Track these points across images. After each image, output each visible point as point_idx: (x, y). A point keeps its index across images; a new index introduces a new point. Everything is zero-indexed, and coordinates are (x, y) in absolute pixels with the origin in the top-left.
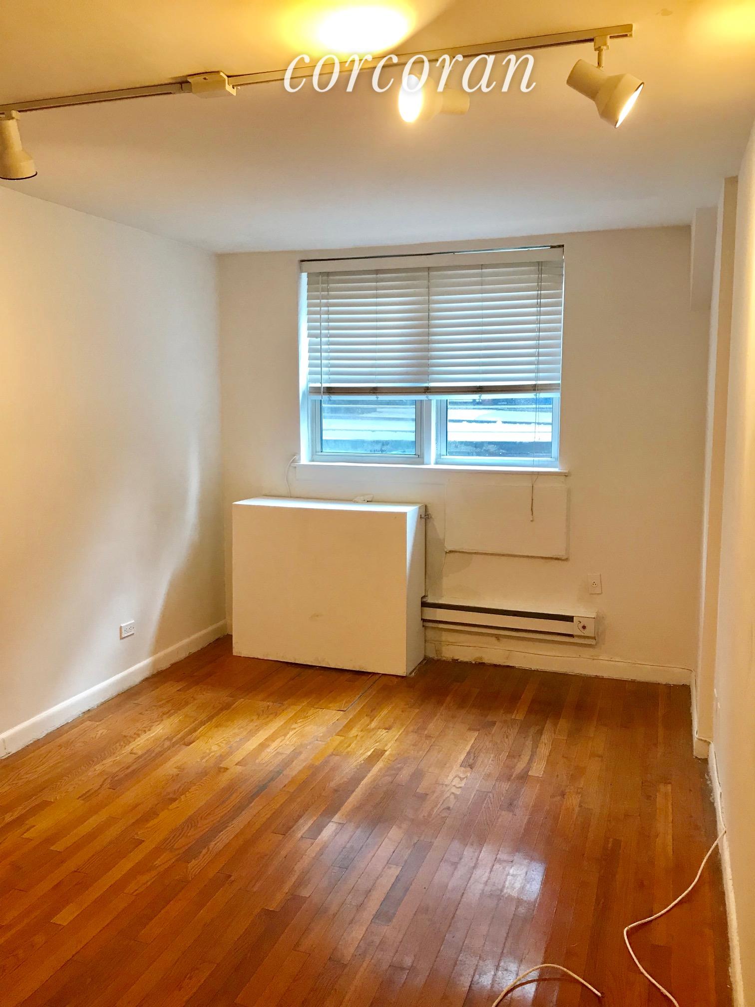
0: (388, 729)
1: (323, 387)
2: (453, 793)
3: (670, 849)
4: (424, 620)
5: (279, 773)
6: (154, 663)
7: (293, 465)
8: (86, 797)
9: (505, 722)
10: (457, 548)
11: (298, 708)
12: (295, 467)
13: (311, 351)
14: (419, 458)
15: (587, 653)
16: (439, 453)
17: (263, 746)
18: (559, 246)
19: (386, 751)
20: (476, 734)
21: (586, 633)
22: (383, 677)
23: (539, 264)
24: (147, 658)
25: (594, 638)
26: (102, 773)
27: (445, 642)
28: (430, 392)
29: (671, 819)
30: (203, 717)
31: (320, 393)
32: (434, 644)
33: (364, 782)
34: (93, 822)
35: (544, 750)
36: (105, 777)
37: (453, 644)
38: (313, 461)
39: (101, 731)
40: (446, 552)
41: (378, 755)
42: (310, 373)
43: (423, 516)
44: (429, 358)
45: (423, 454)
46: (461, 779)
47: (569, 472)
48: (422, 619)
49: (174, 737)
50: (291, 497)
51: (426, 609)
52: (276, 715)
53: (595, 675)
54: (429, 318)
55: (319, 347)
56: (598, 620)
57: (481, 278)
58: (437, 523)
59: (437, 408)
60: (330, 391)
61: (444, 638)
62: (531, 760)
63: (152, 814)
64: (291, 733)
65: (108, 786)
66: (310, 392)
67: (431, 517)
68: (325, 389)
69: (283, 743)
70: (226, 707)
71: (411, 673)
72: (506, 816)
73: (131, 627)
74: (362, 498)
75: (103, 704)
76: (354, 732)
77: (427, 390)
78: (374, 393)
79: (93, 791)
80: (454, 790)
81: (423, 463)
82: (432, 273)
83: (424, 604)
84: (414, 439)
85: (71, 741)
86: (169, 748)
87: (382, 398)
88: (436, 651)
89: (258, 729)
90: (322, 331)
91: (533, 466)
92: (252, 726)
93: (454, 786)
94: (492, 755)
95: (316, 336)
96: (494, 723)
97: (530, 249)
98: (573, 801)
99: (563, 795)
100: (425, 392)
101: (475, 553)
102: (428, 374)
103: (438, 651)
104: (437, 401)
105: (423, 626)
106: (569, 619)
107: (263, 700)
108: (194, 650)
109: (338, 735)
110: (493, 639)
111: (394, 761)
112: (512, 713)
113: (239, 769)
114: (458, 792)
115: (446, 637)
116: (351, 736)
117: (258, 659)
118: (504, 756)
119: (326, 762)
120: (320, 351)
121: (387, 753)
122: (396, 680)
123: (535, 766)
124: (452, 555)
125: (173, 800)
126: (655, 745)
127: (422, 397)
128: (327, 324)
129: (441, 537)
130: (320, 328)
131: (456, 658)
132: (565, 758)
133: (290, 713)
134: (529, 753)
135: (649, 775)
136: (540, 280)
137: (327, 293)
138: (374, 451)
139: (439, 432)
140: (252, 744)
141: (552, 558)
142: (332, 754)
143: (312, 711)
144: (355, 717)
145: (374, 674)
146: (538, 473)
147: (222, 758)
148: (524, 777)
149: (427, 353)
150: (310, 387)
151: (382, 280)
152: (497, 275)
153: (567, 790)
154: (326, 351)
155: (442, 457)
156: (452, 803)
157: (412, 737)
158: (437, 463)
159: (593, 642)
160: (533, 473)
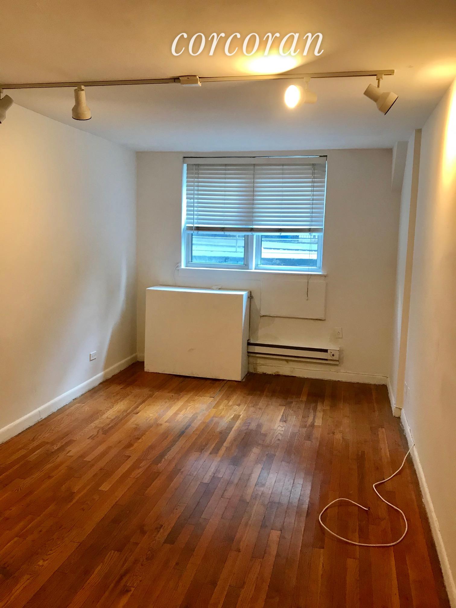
0: (239, 405)
1: (195, 227)
2: (279, 433)
3: (388, 455)
4: (248, 352)
5: (190, 425)
6: (105, 375)
7: (178, 268)
8: (92, 438)
9: (297, 402)
10: (267, 314)
11: (189, 396)
12: (178, 270)
13: (188, 206)
14: (246, 266)
15: (334, 369)
16: (257, 263)
17: (176, 414)
18: (324, 156)
19: (240, 415)
20: (284, 407)
21: (334, 358)
22: (228, 382)
23: (313, 165)
24: (101, 372)
25: (338, 361)
26: (96, 427)
27: (259, 364)
28: (253, 231)
29: (386, 442)
30: (140, 400)
31: (193, 229)
32: (253, 365)
33: (233, 429)
34: (101, 449)
35: (320, 414)
36: (98, 429)
37: (263, 365)
38: (187, 267)
39: (87, 408)
40: (261, 316)
41: (236, 417)
42: (187, 219)
43: (249, 297)
44: (253, 213)
45: (248, 264)
46: (282, 427)
47: (327, 274)
48: (247, 352)
49: (128, 410)
50: (176, 286)
51: (250, 347)
52: (178, 399)
53: (338, 380)
54: (254, 191)
55: (193, 204)
56: (340, 351)
57: (282, 171)
58: (256, 300)
59: (256, 239)
60: (198, 229)
61: (258, 362)
62: (314, 419)
63: (130, 445)
64: (189, 408)
65: (102, 433)
66: (187, 229)
67: (253, 298)
68: (196, 228)
69: (186, 412)
70: (151, 396)
71: (243, 380)
72: (308, 443)
73: (95, 354)
74: (216, 287)
75: (82, 395)
76: (221, 407)
77: (252, 230)
78: (223, 230)
79: (94, 436)
80: (279, 432)
81: (248, 269)
82: (256, 167)
83: (249, 344)
84: (243, 256)
85: (72, 413)
86: (127, 416)
87: (227, 233)
88: (254, 368)
89: (171, 407)
90: (195, 196)
91: (308, 271)
92: (167, 405)
93: (279, 430)
94: (295, 417)
95: (190, 199)
96: (292, 402)
97: (309, 157)
98: (338, 436)
99: (334, 433)
100: (251, 231)
101: (277, 317)
102: (252, 221)
103: (255, 369)
104: (256, 235)
105: (248, 356)
106: (326, 351)
107: (169, 392)
108: (122, 369)
109: (214, 408)
110: (285, 362)
111: (246, 420)
112: (300, 398)
113: (167, 424)
114: (282, 433)
115: (259, 361)
116: (220, 409)
117: (158, 373)
118: (300, 417)
119: (212, 420)
120: (194, 207)
121: (241, 416)
122: (236, 383)
123: (316, 420)
124: (264, 318)
125: (139, 439)
126: (374, 411)
127: (249, 233)
128: (197, 192)
129: (258, 308)
130: (194, 194)
131: (265, 372)
132: (331, 417)
133: (185, 398)
134: (313, 415)
135: (373, 424)
136: (313, 173)
137: (198, 175)
138: (221, 262)
139: (257, 253)
140: (170, 413)
141: (317, 319)
142: (213, 417)
143: (196, 398)
144: (220, 399)
145: (223, 380)
146: (311, 275)
147: (156, 419)
148: (312, 426)
149: (252, 210)
150: (187, 226)
151: (229, 170)
152: (291, 169)
153: (335, 431)
154: (197, 207)
155: (259, 266)
156: (280, 438)
157: (252, 409)
158: (255, 269)
159: (337, 363)
160: (308, 275)
